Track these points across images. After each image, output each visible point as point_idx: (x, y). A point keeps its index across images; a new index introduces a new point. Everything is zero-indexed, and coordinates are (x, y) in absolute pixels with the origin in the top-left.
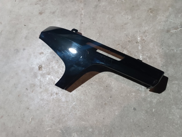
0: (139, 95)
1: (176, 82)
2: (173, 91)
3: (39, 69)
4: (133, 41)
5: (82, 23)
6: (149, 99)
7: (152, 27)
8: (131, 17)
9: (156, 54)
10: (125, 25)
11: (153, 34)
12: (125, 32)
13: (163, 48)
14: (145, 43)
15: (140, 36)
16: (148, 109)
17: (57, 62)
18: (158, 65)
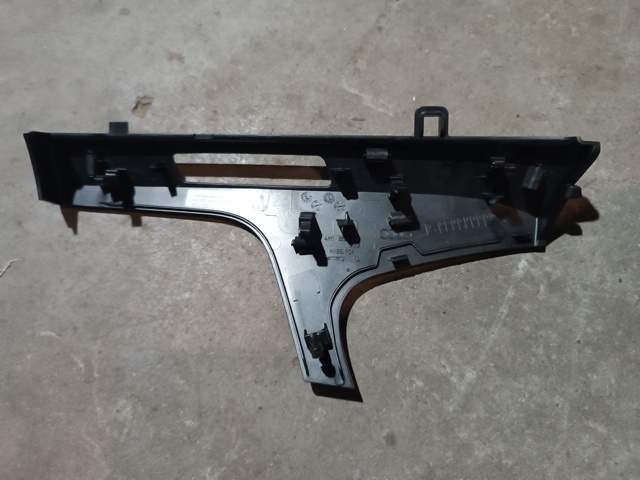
0: (437, 398)
1: (601, 429)
2: (568, 454)
3: (136, 108)
6: (464, 435)
7: (625, 180)
8: (567, 101)
9: (585, 287)
10: (530, 121)
11: (617, 208)
13: (622, 276)
16: (442, 468)
17: (212, 119)
18: (570, 330)
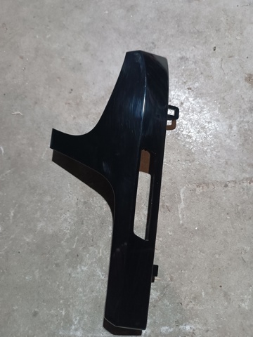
4: (180, 313)
5: (226, 186)
10: (222, 294)
12: (203, 294)
15: (194, 330)
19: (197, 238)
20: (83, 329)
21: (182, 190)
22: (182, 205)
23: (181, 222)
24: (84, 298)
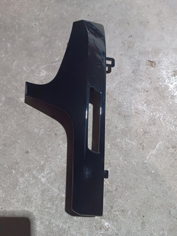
4: (108, 213)
12: (129, 212)
14: (95, 226)
15: (109, 228)
19: (149, 178)
20: (47, 180)
21: (160, 143)
22: (154, 152)
23: (146, 161)
24: (58, 163)
